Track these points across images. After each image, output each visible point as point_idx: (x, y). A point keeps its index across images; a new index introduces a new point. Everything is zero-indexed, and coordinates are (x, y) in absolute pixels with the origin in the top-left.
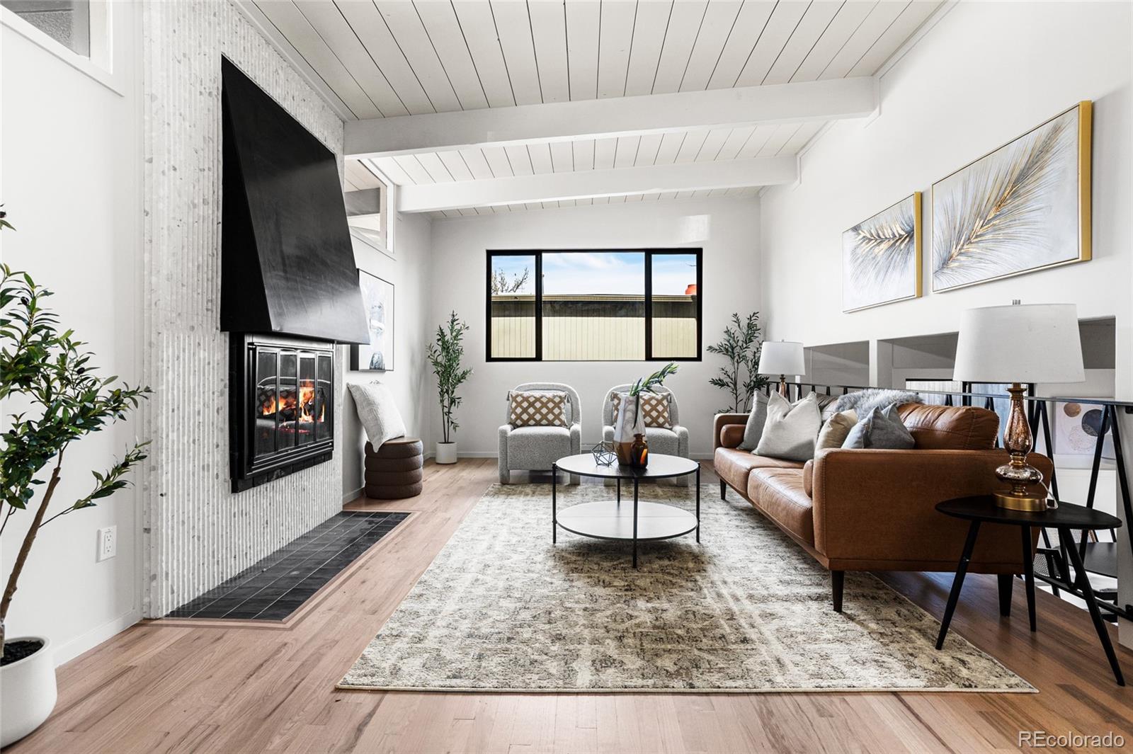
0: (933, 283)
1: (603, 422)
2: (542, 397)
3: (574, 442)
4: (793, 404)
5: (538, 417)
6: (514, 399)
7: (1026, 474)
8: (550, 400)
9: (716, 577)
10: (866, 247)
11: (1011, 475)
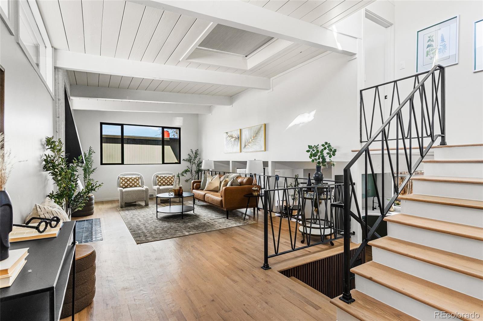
0: (243, 150)
1: (152, 185)
2: (132, 178)
3: (147, 192)
4: (213, 177)
5: (131, 184)
6: (121, 179)
7: (256, 189)
8: (135, 179)
9: (202, 218)
10: (229, 138)
11: (254, 189)
